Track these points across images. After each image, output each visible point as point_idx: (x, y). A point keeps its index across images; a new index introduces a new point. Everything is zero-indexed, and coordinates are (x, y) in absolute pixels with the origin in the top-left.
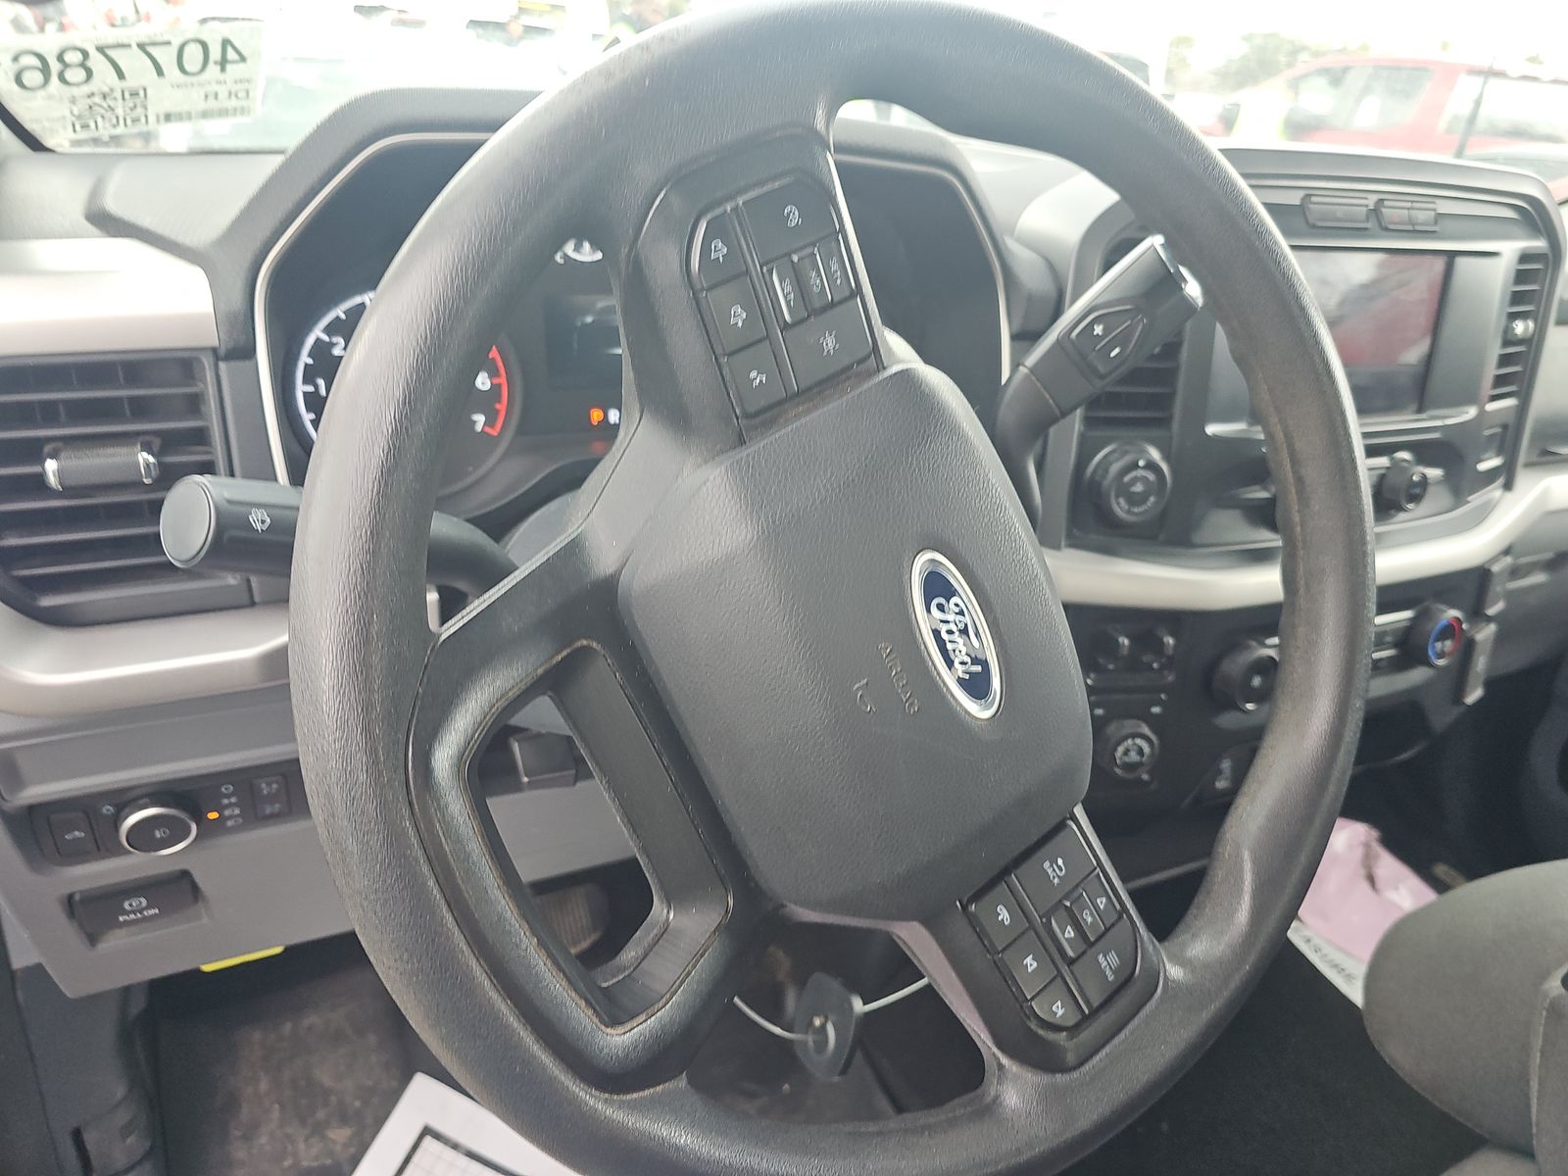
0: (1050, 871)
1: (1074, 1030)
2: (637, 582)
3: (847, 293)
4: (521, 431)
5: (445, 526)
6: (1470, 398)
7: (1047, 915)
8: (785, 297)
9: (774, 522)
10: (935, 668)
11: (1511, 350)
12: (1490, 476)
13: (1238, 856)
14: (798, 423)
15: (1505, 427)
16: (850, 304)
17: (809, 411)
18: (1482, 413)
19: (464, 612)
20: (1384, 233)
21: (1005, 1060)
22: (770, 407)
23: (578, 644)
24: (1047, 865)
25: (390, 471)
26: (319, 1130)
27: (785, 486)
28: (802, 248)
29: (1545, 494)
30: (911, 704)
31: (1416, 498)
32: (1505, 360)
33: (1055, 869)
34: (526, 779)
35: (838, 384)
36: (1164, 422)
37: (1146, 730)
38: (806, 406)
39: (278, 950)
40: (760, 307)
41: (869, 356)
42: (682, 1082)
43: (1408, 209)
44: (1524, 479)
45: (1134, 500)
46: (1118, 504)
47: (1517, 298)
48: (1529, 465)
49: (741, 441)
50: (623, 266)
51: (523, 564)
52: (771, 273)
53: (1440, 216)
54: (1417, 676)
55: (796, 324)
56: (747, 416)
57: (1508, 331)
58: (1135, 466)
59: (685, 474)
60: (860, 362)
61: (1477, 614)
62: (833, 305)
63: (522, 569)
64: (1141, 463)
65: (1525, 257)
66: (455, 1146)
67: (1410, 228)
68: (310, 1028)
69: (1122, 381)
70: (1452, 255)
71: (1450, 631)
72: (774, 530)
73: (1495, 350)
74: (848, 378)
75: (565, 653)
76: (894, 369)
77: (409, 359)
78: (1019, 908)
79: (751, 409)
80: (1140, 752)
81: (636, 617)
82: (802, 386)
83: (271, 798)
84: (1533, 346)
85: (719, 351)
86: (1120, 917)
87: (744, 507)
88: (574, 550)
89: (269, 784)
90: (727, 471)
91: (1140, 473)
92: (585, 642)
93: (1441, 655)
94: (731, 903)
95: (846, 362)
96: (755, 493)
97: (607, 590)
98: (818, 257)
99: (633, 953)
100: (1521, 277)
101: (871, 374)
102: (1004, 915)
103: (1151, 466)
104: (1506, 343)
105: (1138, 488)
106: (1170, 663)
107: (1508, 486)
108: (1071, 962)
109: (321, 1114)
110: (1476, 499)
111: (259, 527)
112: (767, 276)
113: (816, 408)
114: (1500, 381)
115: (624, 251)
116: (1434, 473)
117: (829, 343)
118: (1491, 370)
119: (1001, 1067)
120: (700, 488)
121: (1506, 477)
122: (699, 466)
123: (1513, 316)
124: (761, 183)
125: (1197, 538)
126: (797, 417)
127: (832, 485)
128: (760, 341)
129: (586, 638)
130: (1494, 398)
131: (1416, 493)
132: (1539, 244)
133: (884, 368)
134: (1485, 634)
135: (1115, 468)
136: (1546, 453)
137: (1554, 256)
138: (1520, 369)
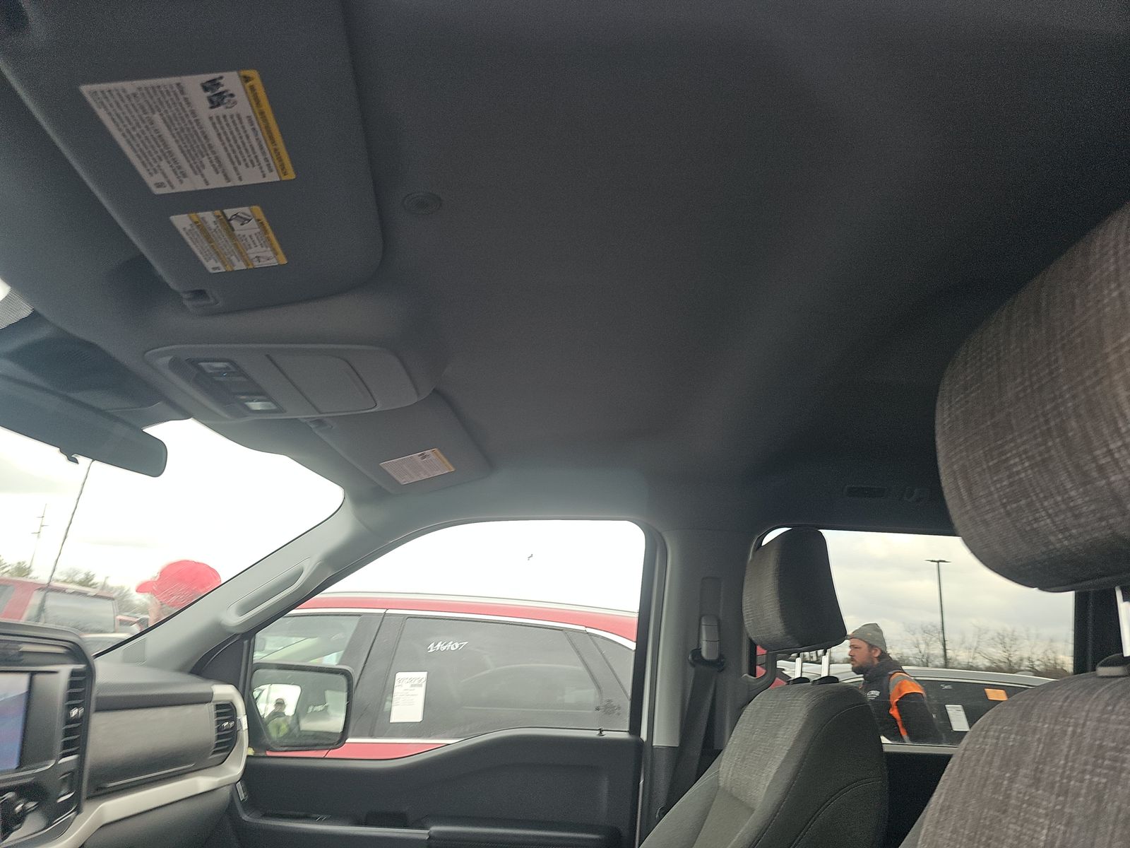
6: (49, 755)
11: (69, 726)
12: (66, 807)
15: (72, 772)
18: (57, 763)
29: (100, 813)
32: (68, 733)
44: (87, 807)
47: (71, 696)
48: (89, 798)
53: (23, 653)
57: (68, 715)
65: (74, 674)
70: (33, 673)
73: (59, 727)
84: (83, 722)
100: (72, 684)
104: (67, 723)
107: (78, 811)
110: (59, 821)
114: (66, 745)
116: (31, 806)
118: (59, 740)
121: (75, 805)
123: (71, 707)
130: (63, 756)
131: (19, 818)
132: (81, 667)
136: (99, 789)
137: (89, 673)
138: (76, 737)
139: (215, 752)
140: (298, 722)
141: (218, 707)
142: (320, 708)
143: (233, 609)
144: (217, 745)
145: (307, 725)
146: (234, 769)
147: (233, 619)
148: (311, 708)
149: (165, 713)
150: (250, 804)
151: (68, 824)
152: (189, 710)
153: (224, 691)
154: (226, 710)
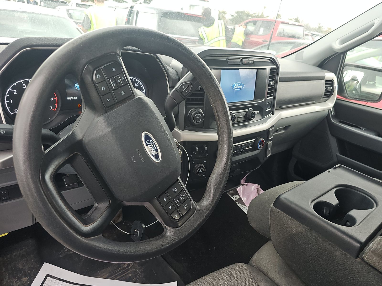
0: (174, 190)
1: (179, 220)
2: (86, 140)
3: (126, 83)
4: (61, 110)
5: (44, 131)
6: (263, 97)
7: (173, 199)
8: (113, 84)
9: (113, 127)
10: (148, 154)
12: (269, 112)
13: (211, 186)
14: (117, 108)
15: (271, 102)
16: (127, 85)
17: (120, 106)
18: (266, 99)
19: (50, 148)
20: (244, 65)
21: (167, 227)
22: (112, 105)
23: (75, 153)
24: (173, 189)
25: (33, 121)
26: (19, 279)
27: (115, 120)
28: (116, 75)
29: (280, 115)
30: (143, 160)
31: (253, 117)
32: (269, 89)
33: (175, 190)
34: (67, 185)
35: (126, 100)
36: (203, 104)
37: (203, 166)
38: (119, 105)
39: (7, 234)
40: (109, 87)
41: (132, 95)
42: (101, 236)
43: (248, 60)
44: (276, 112)
45: (197, 120)
46: (194, 121)
47: (270, 77)
48: (277, 110)
49: (106, 112)
50: (79, 79)
51: (62, 138)
52: (110, 80)
53: (254, 62)
54: (256, 152)
55: (116, 89)
56: (107, 107)
57: (269, 83)
58: (197, 113)
59: (95, 119)
60: (130, 96)
61: (267, 139)
62: (123, 86)
63: (62, 139)
64: (198, 112)
65: (271, 69)
66: (55, 278)
67: (249, 64)
68: (15, 255)
69: (190, 96)
70: (257, 69)
71: (262, 143)
72: (113, 129)
73: (267, 88)
74: (128, 99)
75: (72, 155)
76: (137, 97)
77: (35, 99)
78: (168, 198)
79: (108, 106)
80: (202, 170)
81: (86, 147)
82: (118, 101)
83: (4, 196)
84: (275, 85)
85: (100, 95)
86: (188, 198)
87: (107, 125)
88: (73, 135)
89: (4, 192)
90: (103, 118)
91: (198, 114)
92: (76, 153)
93: (260, 147)
94: (110, 202)
95: (127, 96)
96: (109, 122)
97: (80, 142)
98: (119, 77)
99: (90, 213)
100: (271, 73)
101: (132, 98)
102: (165, 199)
103: (200, 113)
104: (269, 86)
105: (198, 117)
106: (206, 152)
107: (273, 114)
108: (178, 207)
109: (19, 275)
110: (266, 117)
111: (3, 133)
112: (109, 81)
113: (121, 105)
114: (269, 93)
115: (79, 77)
116: (257, 112)
117: (123, 93)
118: (267, 91)
119: (166, 228)
120: (98, 121)
121: (272, 112)
122: (98, 117)
123: (270, 81)
124: (106, 63)
125: (211, 127)
126: (117, 107)
127: (125, 120)
128: (109, 93)
129: (76, 152)
130: (268, 97)
131: (253, 116)
132: (275, 66)
133: (135, 97)
134: (270, 143)
135: (193, 114)
136: (280, 107)
137: (277, 69)
138: (273, 91)
139: (323, 98)
140: (361, 87)
141: (326, 81)
142: (372, 83)
143: (338, 42)
144: (325, 95)
145: (365, 89)
146: (330, 104)
147: (338, 46)
148: (368, 82)
149: (305, 83)
150: (336, 116)
151: (269, 118)
152: (315, 82)
153: (330, 75)
154: (330, 83)
